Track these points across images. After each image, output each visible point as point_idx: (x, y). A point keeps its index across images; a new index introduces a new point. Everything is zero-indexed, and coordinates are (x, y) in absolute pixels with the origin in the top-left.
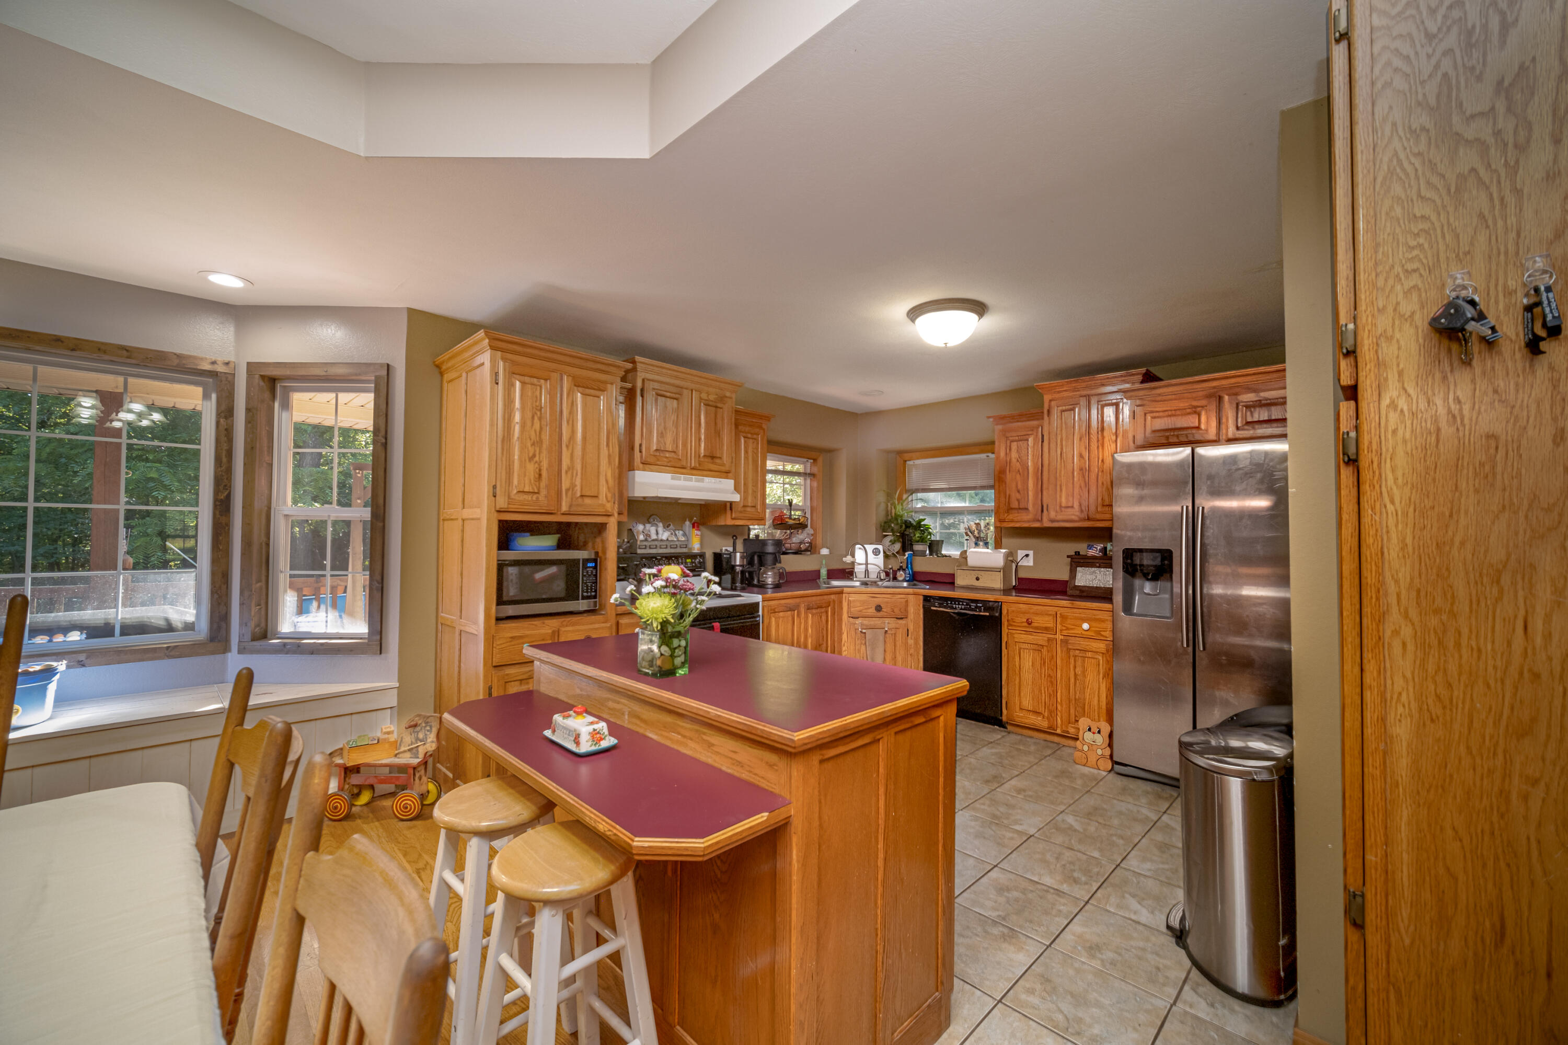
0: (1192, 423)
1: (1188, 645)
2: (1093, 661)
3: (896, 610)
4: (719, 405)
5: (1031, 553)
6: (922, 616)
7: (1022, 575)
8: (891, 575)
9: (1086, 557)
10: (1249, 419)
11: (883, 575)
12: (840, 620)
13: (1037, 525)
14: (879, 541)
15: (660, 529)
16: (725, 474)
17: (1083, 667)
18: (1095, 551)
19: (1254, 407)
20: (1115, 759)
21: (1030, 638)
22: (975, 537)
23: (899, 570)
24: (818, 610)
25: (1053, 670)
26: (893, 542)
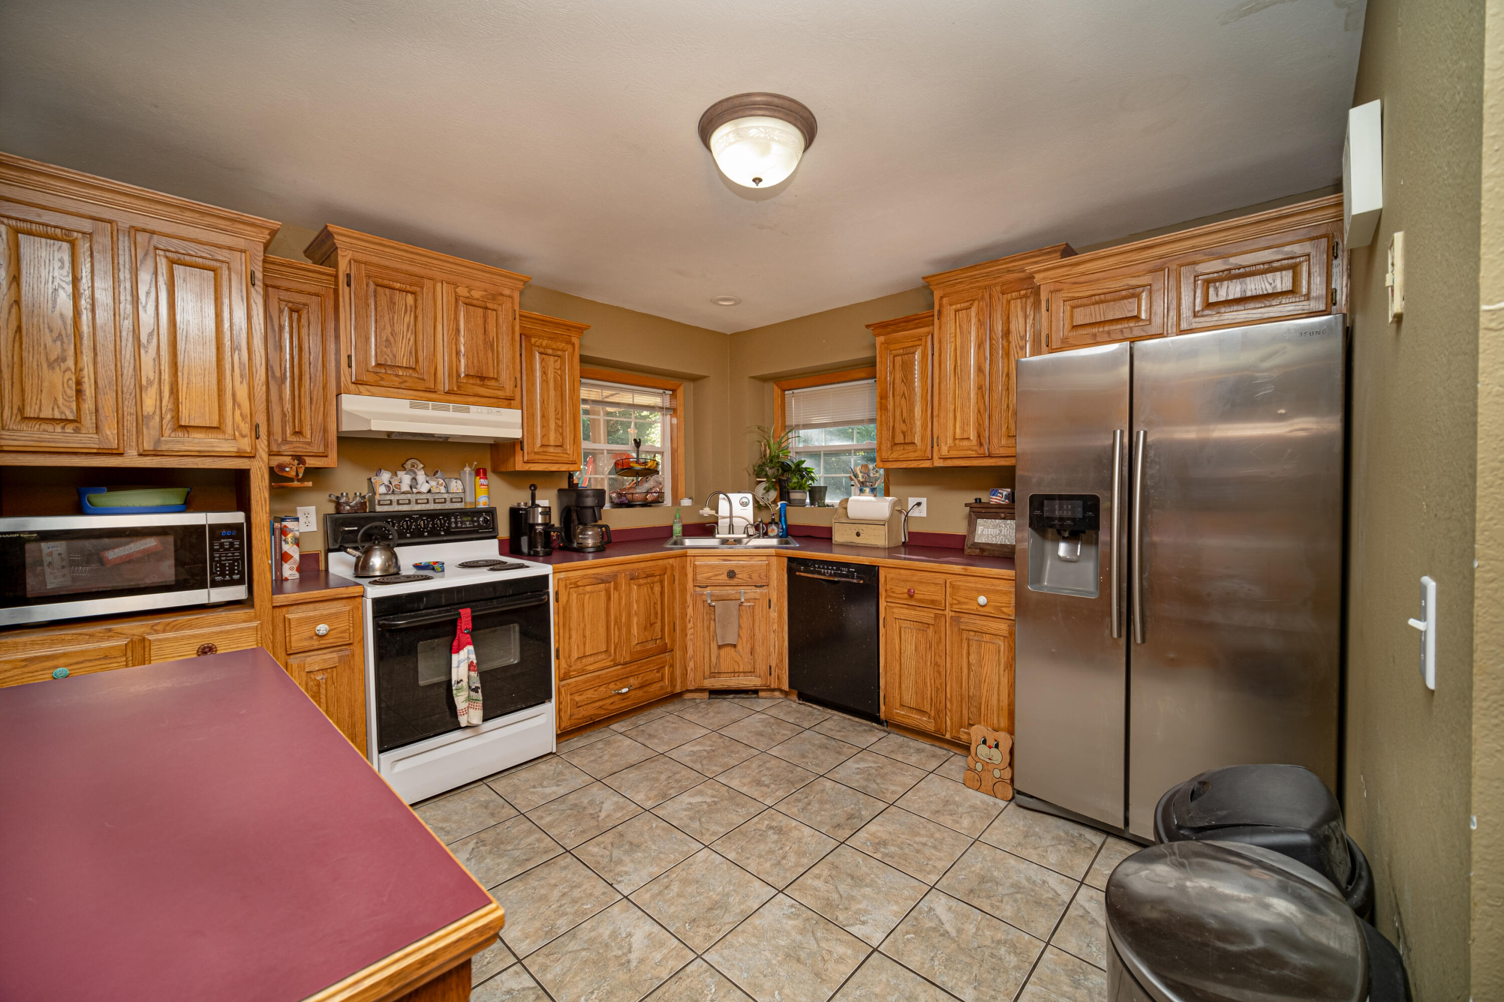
0: (1130, 311)
1: (1120, 635)
2: (991, 646)
3: (755, 576)
4: (489, 305)
5: (924, 500)
6: (786, 583)
7: (914, 528)
8: (760, 529)
9: (988, 506)
10: (1212, 299)
11: (752, 531)
12: (684, 590)
13: (927, 464)
14: (751, 490)
15: (421, 476)
16: (508, 402)
17: (979, 653)
18: (999, 498)
19: (1221, 280)
20: (1018, 786)
21: (912, 614)
22: (859, 481)
23: (771, 523)
24: (649, 580)
25: (941, 657)
26: (767, 490)
